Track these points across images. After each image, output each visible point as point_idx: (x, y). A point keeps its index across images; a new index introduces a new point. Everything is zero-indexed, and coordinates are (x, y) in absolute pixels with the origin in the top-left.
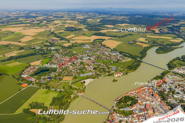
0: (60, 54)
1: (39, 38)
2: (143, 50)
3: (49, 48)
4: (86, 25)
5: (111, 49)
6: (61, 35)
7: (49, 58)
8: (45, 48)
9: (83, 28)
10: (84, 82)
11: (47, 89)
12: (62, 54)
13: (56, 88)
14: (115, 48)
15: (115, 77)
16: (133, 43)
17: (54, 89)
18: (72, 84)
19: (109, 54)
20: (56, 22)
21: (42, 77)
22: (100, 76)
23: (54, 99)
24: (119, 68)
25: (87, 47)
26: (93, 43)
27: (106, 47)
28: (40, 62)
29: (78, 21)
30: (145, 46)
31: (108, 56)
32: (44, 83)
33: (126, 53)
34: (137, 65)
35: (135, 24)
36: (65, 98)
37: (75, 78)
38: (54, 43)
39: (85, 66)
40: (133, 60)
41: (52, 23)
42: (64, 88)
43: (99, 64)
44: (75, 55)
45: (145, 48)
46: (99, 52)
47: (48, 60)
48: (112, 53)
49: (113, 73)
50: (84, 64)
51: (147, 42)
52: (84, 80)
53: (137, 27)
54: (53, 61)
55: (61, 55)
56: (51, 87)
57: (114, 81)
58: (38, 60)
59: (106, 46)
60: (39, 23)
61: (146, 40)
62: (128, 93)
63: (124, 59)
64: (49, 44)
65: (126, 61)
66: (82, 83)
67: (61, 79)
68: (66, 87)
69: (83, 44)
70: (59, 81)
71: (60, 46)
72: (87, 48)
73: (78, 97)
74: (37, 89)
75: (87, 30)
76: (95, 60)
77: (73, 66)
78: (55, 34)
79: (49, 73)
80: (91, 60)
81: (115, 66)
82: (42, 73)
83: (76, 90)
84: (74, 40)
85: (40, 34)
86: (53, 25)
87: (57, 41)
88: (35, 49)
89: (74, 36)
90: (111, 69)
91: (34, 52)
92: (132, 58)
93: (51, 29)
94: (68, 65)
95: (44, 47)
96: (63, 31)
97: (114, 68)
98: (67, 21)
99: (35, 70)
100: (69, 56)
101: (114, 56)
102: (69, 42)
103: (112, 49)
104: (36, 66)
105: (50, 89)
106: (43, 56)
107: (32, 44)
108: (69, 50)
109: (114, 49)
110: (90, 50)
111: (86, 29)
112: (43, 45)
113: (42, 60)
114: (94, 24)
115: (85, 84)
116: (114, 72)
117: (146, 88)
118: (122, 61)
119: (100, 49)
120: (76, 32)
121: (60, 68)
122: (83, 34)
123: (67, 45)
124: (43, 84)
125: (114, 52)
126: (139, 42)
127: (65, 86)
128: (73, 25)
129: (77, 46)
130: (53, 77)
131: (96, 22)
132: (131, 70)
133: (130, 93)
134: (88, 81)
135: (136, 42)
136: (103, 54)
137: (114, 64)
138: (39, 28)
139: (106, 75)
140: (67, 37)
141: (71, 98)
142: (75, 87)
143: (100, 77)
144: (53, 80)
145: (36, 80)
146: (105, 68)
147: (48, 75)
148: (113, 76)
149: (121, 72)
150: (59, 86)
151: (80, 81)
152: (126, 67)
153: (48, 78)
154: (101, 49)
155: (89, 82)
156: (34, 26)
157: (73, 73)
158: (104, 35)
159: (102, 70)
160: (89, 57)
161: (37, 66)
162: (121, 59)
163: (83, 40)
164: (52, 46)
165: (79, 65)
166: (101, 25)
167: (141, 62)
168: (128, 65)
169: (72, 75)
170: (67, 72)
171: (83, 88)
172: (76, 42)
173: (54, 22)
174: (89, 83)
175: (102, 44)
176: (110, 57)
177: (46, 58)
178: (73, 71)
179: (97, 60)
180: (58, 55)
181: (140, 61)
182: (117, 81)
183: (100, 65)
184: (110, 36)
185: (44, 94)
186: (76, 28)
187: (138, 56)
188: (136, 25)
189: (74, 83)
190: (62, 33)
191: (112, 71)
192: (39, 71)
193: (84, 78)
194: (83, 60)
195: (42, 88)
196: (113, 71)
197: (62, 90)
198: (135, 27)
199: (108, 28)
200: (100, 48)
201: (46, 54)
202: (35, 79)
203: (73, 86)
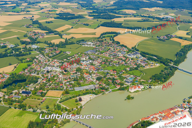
0: (44, 56)
1: (13, 30)
2: (182, 50)
3: (28, 47)
4: (91, 9)
5: (128, 48)
6: (49, 26)
7: (27, 62)
8: (21, 46)
9: (86, 15)
10: (80, 100)
11: (22, 109)
12: (48, 55)
13: (35, 108)
14: (135, 46)
15: (130, 92)
16: (166, 39)
17: (31, 110)
18: (60, 102)
19: (124, 57)
20: (42, 5)
21: (14, 92)
22: (107, 90)
23: (31, 125)
24: (139, 78)
25: (90, 44)
26: (100, 39)
27: (120, 46)
28: (13, 68)
29: (79, 4)
30: (185, 43)
31: (121, 59)
32: (17, 100)
33: (153, 55)
34: (168, 74)
35: (173, 8)
36: (48, 123)
37: (67, 92)
38: (36, 39)
39: (84, 75)
40: (164, 65)
41: (36, 7)
42: (48, 108)
43: (106, 71)
44: (69, 57)
45: (185, 46)
46: (108, 52)
47: (25, 65)
48: (129, 55)
49: (128, 86)
50: (82, 72)
51: (190, 37)
52: (81, 97)
53: (174, 13)
54: (34, 66)
55: (47, 57)
56: (27, 107)
57: (129, 98)
58: (10, 65)
59: (121, 44)
60: (15, 6)
61: (187, 34)
62: (148, 117)
63: (149, 64)
64: (28, 40)
65: (152, 67)
66: (76, 101)
67: (43, 94)
68: (50, 107)
69: (83, 40)
70: (41, 98)
71: (46, 43)
72: (90, 47)
73: (68, 121)
74: (6, 110)
75: (92, 18)
76: (100, 65)
77: (64, 74)
78: (40, 24)
79: (26, 85)
80: (94, 65)
81: (132, 76)
82: (14, 84)
83: (66, 111)
84: (70, 34)
85: (14, 24)
86: (37, 9)
87: (42, 35)
88: (7, 48)
89: (70, 27)
90: (125, 80)
91: (4, 53)
92: (161, 62)
93: (33, 16)
94: (57, 73)
95: (20, 44)
96: (53, 19)
97: (130, 78)
98: (61, 4)
99: (4, 80)
100: (59, 59)
101: (132, 59)
102: (61, 36)
103: (130, 48)
104: (6, 74)
105: (25, 110)
106: (18, 59)
107: (2, 39)
108: (60, 49)
109: (133, 48)
110: (95, 50)
111: (90, 16)
112: (18, 42)
113: (16, 65)
114: (104, 8)
115: (81, 102)
116: (129, 84)
117: (179, 109)
118: (144, 67)
119: (110, 49)
120: (74, 21)
121: (43, 78)
122: (84, 24)
123: (57, 41)
124: (15, 101)
125: (132, 53)
126: (177, 37)
127: (50, 104)
128: (70, 10)
129: (73, 44)
130: (31, 90)
131: (108, 5)
132: (158, 82)
133: (152, 117)
134: (86, 99)
135: (171, 37)
136: (115, 56)
137: (131, 72)
138: (15, 15)
139: (116, 89)
140: (59, 30)
141: (57, 123)
142: (65, 107)
143: (107, 93)
144: (31, 96)
145: (4, 96)
146: (117, 78)
147: (24, 88)
148: (128, 91)
149: (141, 84)
150: (40, 105)
151: (74, 97)
152: (151, 76)
153: (23, 92)
154: (112, 49)
155: (89, 99)
156: (7, 11)
157: (64, 85)
158: (119, 25)
159: (111, 81)
160: (91, 61)
161: (8, 74)
162: (143, 64)
163: (84, 34)
164: (33, 43)
165: (74, 74)
166: (115, 9)
167: (176, 70)
168: (154, 74)
169: (61, 88)
170: (55, 84)
171: (77, 108)
172: (73, 38)
173: (39, 4)
174: (88, 101)
175: (113, 40)
176: (125, 61)
177: (22, 62)
178: (64, 83)
179: (104, 65)
180: (41, 56)
181: (173, 67)
182: (133, 98)
183: (108, 73)
184: (128, 28)
185: (16, 117)
186: (74, 15)
187: (171, 60)
188: (174, 10)
189: (64, 101)
190: (51, 22)
191: (126, 83)
192: (10, 82)
193: (81, 93)
194: (81, 65)
195: (13, 108)
196: (128, 82)
197: (43, 111)
198: (172, 13)
199: (126, 15)
200: (110, 47)
201: (23, 55)
202: (3, 94)
203: (62, 105)
